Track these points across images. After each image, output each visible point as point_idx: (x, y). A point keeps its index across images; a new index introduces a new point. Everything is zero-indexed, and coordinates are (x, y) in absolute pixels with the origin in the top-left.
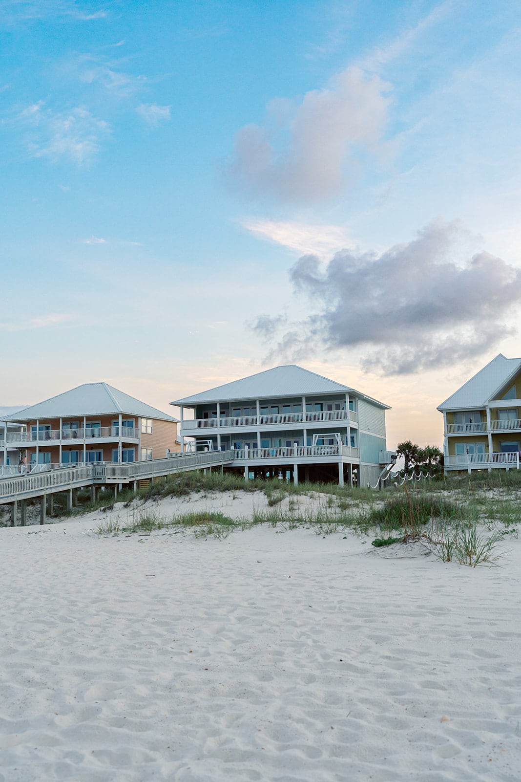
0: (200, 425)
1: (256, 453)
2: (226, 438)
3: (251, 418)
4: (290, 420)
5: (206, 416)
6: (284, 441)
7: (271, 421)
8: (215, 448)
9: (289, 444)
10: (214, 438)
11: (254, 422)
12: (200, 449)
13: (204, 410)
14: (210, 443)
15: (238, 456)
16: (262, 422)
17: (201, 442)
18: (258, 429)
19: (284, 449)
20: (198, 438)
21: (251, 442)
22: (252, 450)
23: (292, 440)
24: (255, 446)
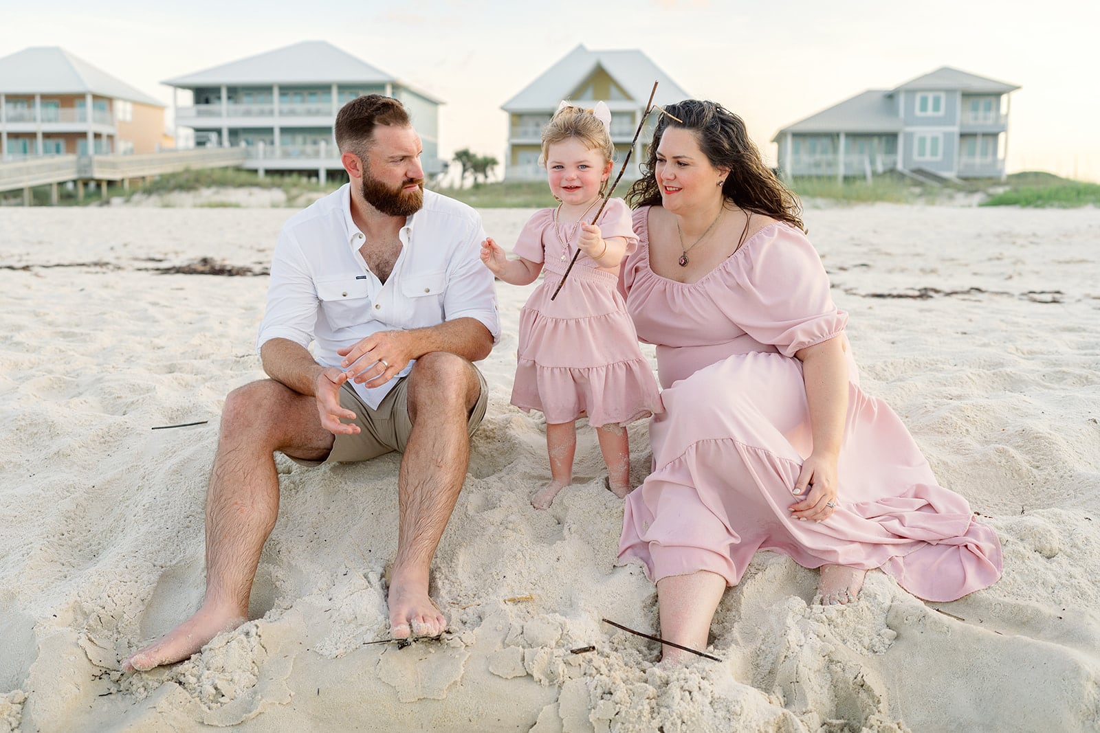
0: (200, 114)
1: (273, 152)
2: (234, 133)
3: (267, 107)
4: (317, 113)
5: (207, 101)
6: (310, 138)
7: (292, 113)
8: (220, 143)
9: (315, 143)
10: (219, 131)
11: (271, 113)
12: (200, 143)
13: (204, 95)
14: (214, 136)
15: (248, 155)
16: (281, 113)
17: (202, 136)
18: (276, 122)
19: (309, 148)
20: (197, 130)
21: (268, 138)
22: (269, 148)
23: (318, 137)
24: (272, 143)
